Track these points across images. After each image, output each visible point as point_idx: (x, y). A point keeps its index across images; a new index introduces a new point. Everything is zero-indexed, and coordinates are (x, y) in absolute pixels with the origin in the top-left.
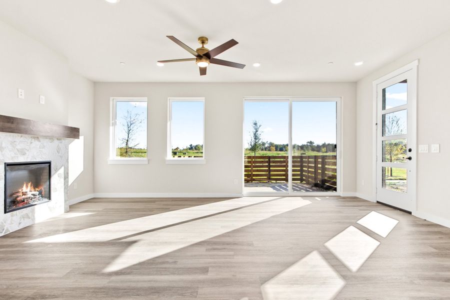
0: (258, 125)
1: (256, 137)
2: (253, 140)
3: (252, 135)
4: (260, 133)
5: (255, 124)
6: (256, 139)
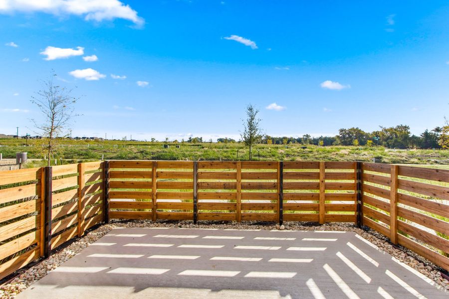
0: (254, 111)
1: (251, 127)
2: (248, 130)
3: (247, 125)
4: (257, 121)
5: (251, 109)
6: (251, 129)
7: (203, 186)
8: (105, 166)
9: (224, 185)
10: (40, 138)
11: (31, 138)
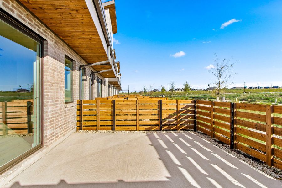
7: (239, 123)
8: (195, 102)
9: (256, 125)
10: (261, 88)
11: (254, 88)
